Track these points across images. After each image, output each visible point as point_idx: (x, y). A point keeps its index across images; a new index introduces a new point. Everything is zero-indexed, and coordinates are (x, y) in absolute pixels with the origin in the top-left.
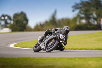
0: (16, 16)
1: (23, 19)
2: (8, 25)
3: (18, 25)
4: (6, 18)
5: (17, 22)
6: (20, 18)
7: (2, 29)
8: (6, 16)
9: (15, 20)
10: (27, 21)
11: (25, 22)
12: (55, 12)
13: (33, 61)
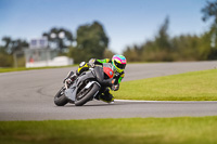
0: (83, 30)
1: (98, 37)
2: (66, 51)
3: (88, 49)
4: (62, 35)
5: (85, 44)
6: (91, 35)
7: (52, 58)
8: (62, 30)
9: (82, 39)
10: (106, 40)
11: (102, 44)
12: (167, 22)
13: (118, 126)
